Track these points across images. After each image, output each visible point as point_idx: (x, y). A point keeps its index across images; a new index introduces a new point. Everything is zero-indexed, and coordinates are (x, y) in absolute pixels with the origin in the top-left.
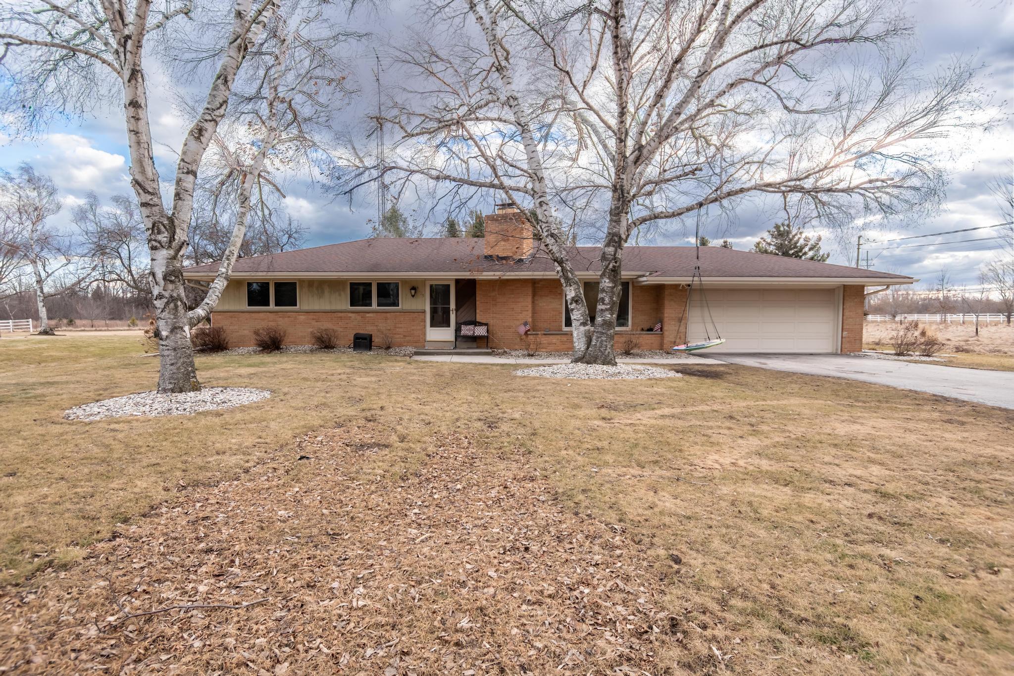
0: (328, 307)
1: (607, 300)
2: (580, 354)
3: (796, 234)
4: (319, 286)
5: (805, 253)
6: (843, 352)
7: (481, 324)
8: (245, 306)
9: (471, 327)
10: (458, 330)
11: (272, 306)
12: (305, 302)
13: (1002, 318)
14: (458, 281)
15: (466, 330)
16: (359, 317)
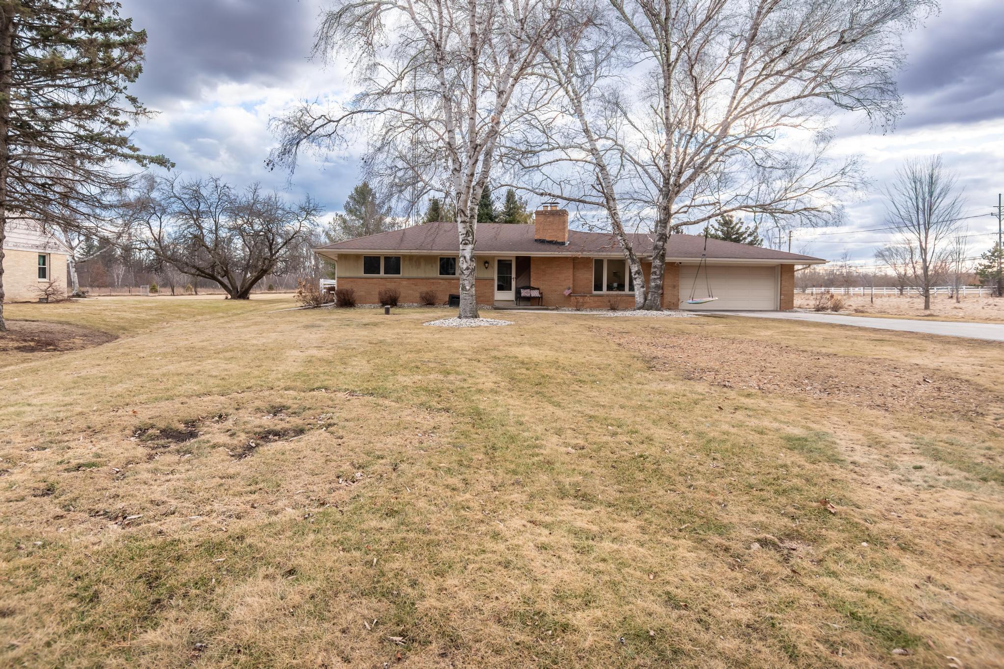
0: (423, 275)
1: (658, 273)
2: (641, 305)
3: (737, 224)
4: (417, 260)
5: (745, 238)
6: (782, 309)
7: (534, 289)
8: (362, 274)
9: (528, 290)
10: (518, 292)
11: (382, 274)
12: (406, 271)
13: (896, 291)
14: (517, 258)
15: (525, 293)
16: (446, 283)
